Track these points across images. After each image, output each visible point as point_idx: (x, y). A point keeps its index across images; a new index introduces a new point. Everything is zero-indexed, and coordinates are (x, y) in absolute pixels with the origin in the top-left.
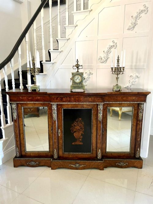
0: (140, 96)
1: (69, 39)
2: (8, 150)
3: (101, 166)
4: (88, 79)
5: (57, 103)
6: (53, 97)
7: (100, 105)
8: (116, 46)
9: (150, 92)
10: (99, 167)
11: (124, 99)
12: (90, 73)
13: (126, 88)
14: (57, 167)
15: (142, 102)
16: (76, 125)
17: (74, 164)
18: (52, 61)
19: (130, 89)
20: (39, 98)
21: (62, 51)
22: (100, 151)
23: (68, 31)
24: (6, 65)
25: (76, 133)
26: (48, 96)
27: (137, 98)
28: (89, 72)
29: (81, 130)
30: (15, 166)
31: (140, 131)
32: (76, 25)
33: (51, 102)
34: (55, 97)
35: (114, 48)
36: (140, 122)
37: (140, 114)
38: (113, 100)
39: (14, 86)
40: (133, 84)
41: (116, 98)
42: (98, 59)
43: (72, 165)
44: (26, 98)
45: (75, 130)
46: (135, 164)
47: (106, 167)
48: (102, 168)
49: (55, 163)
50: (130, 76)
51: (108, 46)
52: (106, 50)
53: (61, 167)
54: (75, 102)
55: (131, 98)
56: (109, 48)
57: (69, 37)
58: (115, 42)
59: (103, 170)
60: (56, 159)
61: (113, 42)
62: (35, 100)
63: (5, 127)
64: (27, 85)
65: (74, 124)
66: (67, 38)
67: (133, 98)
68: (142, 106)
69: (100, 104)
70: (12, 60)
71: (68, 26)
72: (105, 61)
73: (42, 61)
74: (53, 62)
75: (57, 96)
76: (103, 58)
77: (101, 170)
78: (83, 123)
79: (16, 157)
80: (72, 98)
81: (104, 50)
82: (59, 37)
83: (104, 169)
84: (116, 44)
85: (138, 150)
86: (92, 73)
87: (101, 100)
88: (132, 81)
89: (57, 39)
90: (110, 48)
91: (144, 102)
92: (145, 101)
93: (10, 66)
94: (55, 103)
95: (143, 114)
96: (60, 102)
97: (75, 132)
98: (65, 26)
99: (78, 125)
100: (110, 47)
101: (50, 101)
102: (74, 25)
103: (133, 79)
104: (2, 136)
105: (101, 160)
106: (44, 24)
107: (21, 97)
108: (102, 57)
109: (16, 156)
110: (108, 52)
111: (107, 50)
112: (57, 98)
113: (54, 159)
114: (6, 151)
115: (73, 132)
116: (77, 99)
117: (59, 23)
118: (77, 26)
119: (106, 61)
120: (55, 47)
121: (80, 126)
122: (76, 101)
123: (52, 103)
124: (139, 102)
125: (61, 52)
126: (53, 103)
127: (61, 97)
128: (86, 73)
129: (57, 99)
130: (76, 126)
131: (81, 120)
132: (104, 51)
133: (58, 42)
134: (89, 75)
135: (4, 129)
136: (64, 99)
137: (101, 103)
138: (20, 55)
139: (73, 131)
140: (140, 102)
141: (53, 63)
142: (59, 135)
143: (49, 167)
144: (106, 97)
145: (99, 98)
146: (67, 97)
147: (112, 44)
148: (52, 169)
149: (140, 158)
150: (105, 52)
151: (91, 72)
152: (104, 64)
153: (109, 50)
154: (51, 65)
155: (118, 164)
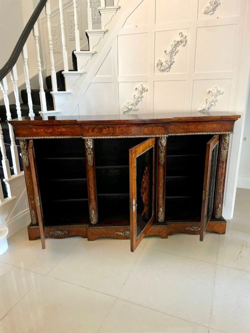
0: (224, 122)
1: (107, 31)
2: (16, 216)
3: (164, 231)
4: (139, 99)
5: (93, 138)
6: (87, 127)
7: (162, 139)
8: (186, 41)
9: (240, 116)
10: (161, 233)
11: (199, 127)
12: (143, 89)
13: (201, 111)
14: (97, 237)
15: (227, 133)
17: (123, 230)
18: (79, 70)
19: (208, 113)
20: (64, 130)
21: (96, 53)
22: (161, 210)
23: (105, 18)
24: (5, 77)
26: (78, 126)
27: (219, 126)
28: (141, 88)
30: (30, 239)
31: (223, 178)
32: (118, 7)
33: (84, 136)
34: (89, 128)
35: (182, 45)
36: (223, 163)
37: (224, 152)
38: (182, 131)
39: (19, 112)
40: (212, 105)
41: (187, 127)
42: (156, 65)
43: (119, 233)
44: (42, 130)
46: (215, 228)
47: (171, 234)
48: (165, 235)
49: (94, 232)
50: (208, 91)
51: (173, 43)
52: (169, 49)
53: (104, 236)
54: (123, 134)
55: (210, 126)
56: (173, 46)
57: (106, 28)
58: (185, 34)
59: (167, 238)
60: (95, 225)
61: (181, 35)
62: (58, 133)
63: (10, 179)
64: (40, 112)
66: (103, 29)
67: (214, 127)
68: (227, 138)
69: (162, 137)
70: (15, 68)
71: (105, 9)
72: (167, 69)
73: (64, 71)
74: (82, 72)
75: (94, 126)
76: (164, 64)
77: (163, 238)
79: (31, 225)
80: (117, 129)
81: (166, 50)
82: (90, 29)
83: (169, 236)
84: (186, 38)
85: (220, 206)
86: (146, 89)
87: (163, 131)
88: (210, 100)
89: (86, 31)
90: (176, 46)
91: (229, 133)
92: (231, 130)
93: (12, 79)
94: (90, 138)
95: (228, 152)
96: (99, 136)
98: (99, 8)
100: (176, 43)
101: (82, 135)
102: (114, 7)
103: (213, 97)
104: (7, 194)
105: (164, 223)
106: (64, 6)
107: (34, 130)
108: (162, 61)
109: (32, 223)
110: (173, 52)
111: (171, 49)
112: (94, 128)
113: (91, 225)
114: (14, 217)
116: (124, 129)
117: (89, 4)
118: (120, 8)
119: (170, 67)
120: (84, 45)
123: (85, 138)
124: (222, 133)
125: (93, 54)
126: (88, 138)
127: (99, 128)
128: (136, 89)
129: (93, 131)
132: (165, 52)
133: (88, 37)
134: (142, 93)
135: (10, 182)
136: (105, 131)
138: (26, 60)
140: (224, 133)
141: (82, 74)
143: (84, 238)
144: (171, 125)
145: (160, 128)
146: (108, 128)
147: (179, 39)
148: (89, 240)
149: (222, 219)
150: (167, 52)
151: (144, 86)
152: (165, 73)
153: (175, 49)
154: (78, 77)
155: (188, 229)
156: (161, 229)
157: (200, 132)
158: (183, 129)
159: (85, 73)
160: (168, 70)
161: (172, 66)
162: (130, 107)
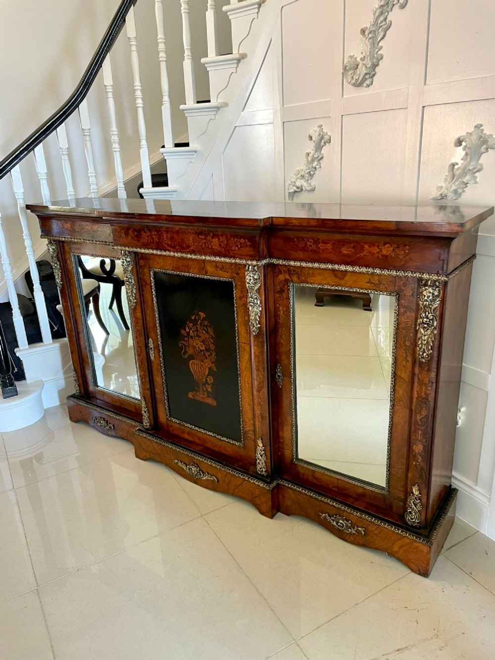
3: (263, 499)
4: (316, 164)
10: (258, 501)
11: (345, 250)
12: (322, 137)
14: (148, 455)
16: (192, 334)
17: (186, 461)
18: (214, 101)
21: (243, 56)
22: (261, 444)
25: (194, 361)
27: (401, 253)
28: (319, 134)
29: (207, 354)
36: (422, 368)
38: (301, 254)
41: (314, 247)
45: (191, 351)
46: (395, 547)
48: (266, 509)
55: (375, 250)
56: (378, 11)
59: (272, 517)
65: (187, 330)
67: (384, 252)
74: (218, 104)
77: (262, 513)
78: (211, 331)
79: (74, 395)
80: (165, 235)
81: (363, 26)
85: (415, 493)
97: (192, 357)
99: (199, 337)
105: (265, 479)
108: (358, 59)
110: (378, 31)
111: (372, 22)
112: (128, 230)
115: (186, 356)
116: (176, 237)
119: (371, 73)
121: (203, 342)
122: (174, 248)
125: (239, 61)
126: (121, 248)
128: (311, 137)
130: (191, 337)
131: (204, 319)
134: (318, 148)
136: (145, 237)
137: (249, 262)
139: (186, 352)
141: (218, 108)
142: (152, 358)
146: (149, 230)
150: (366, 33)
151: (324, 131)
152: (364, 92)
153: (382, 18)
154: (211, 115)
155: (325, 518)
156: (258, 492)
157: (347, 264)
158: (304, 249)
159: (226, 105)
160: (368, 82)
161: (377, 69)
162: (299, 183)
